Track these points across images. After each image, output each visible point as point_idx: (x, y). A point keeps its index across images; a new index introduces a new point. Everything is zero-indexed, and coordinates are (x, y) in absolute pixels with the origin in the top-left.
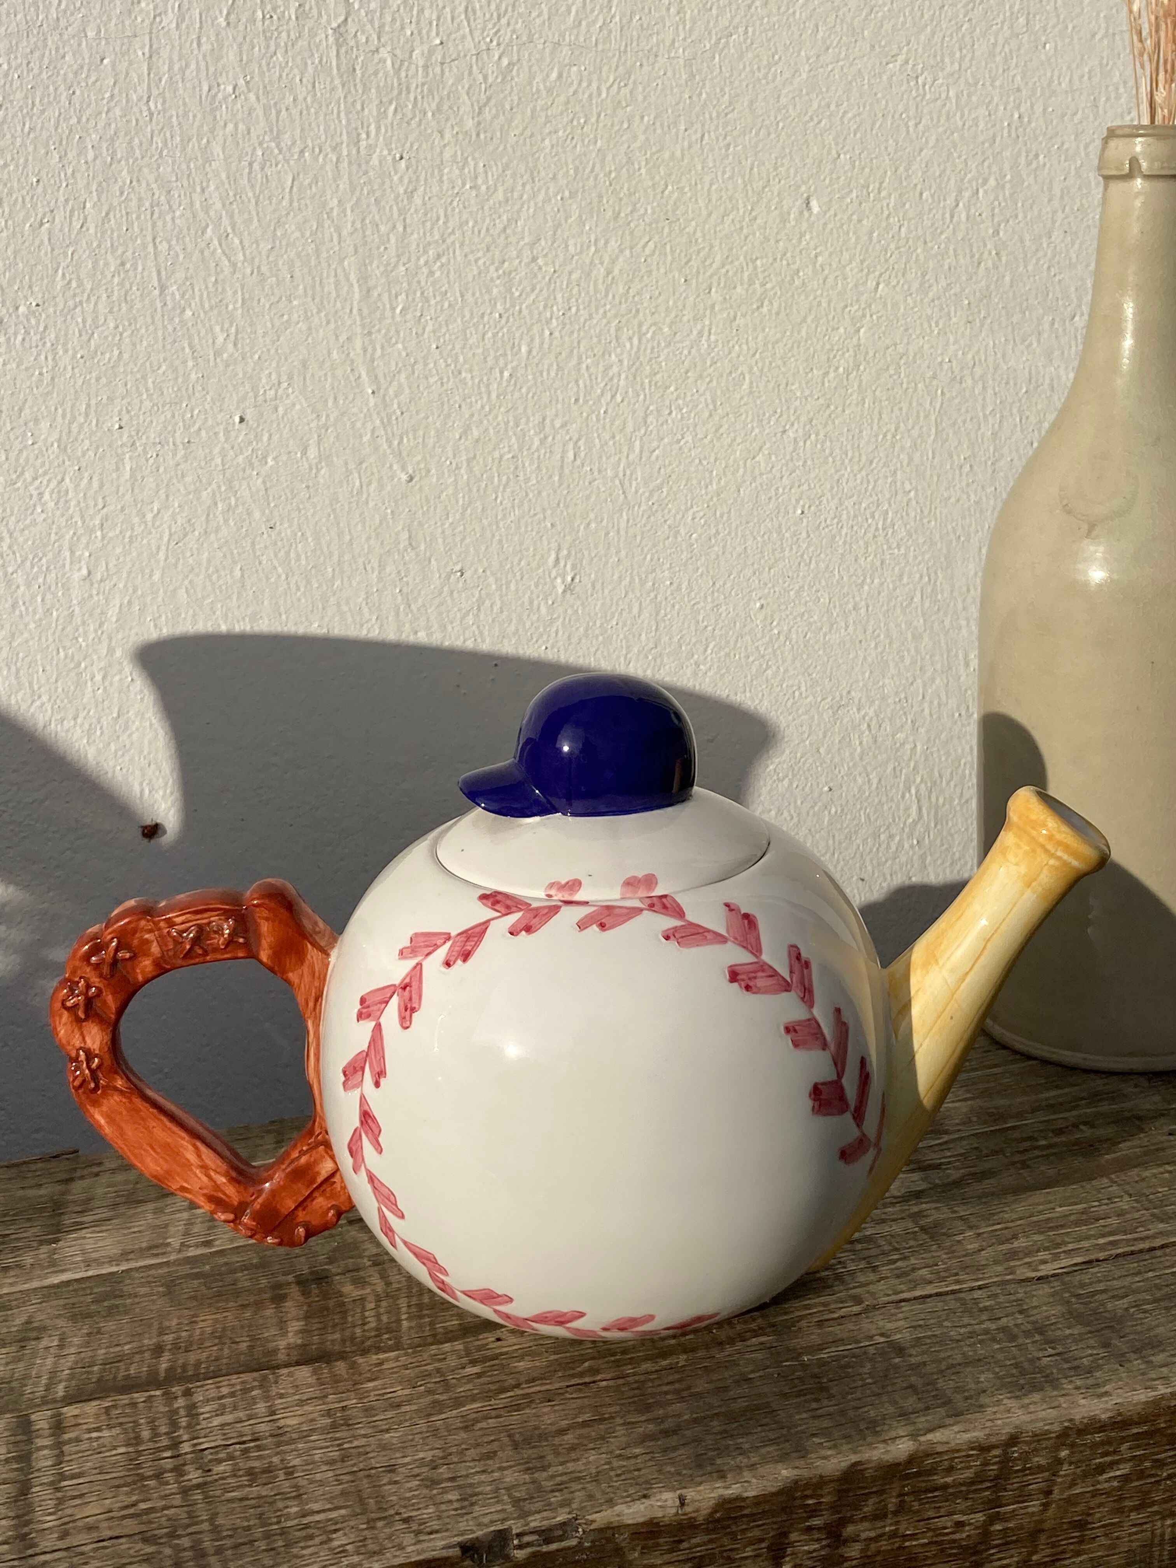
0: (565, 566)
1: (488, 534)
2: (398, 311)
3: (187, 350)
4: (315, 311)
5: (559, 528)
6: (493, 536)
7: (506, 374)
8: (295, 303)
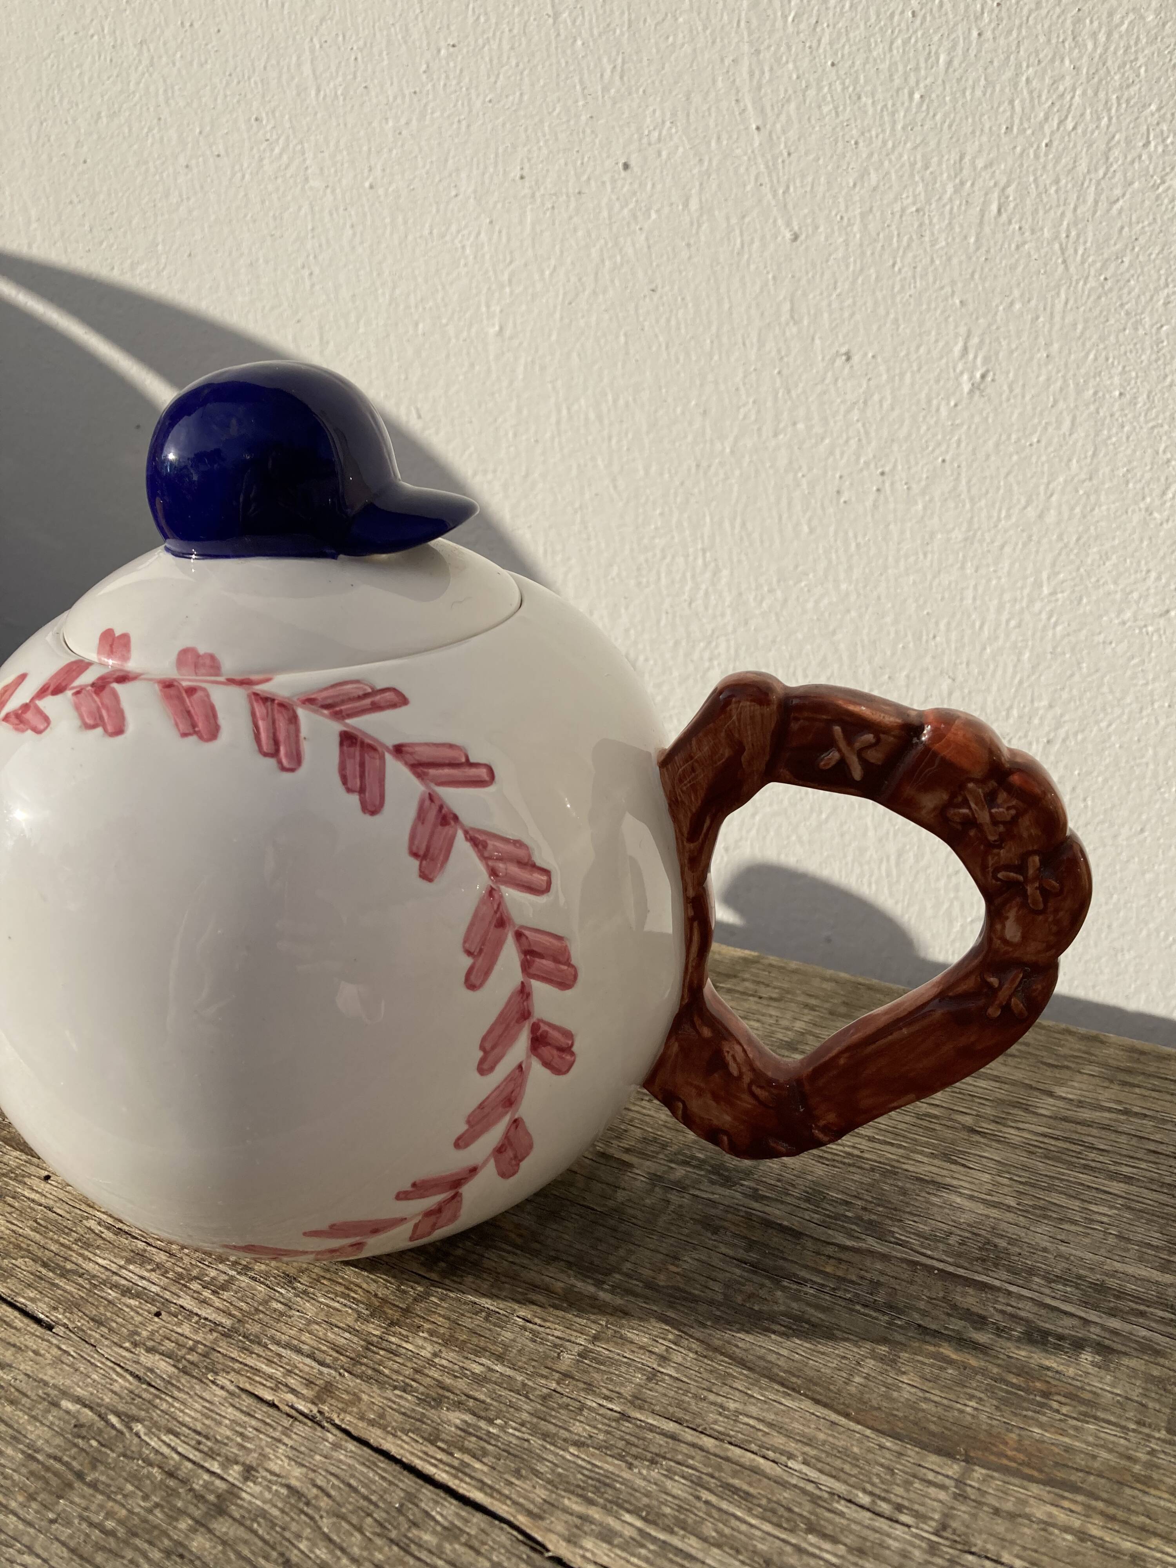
0: (975, 357)
1: (882, 311)
2: (790, 19)
3: (578, 87)
4: (700, 28)
5: (971, 307)
6: (888, 313)
7: (917, 96)
8: (681, 20)
